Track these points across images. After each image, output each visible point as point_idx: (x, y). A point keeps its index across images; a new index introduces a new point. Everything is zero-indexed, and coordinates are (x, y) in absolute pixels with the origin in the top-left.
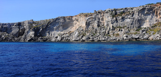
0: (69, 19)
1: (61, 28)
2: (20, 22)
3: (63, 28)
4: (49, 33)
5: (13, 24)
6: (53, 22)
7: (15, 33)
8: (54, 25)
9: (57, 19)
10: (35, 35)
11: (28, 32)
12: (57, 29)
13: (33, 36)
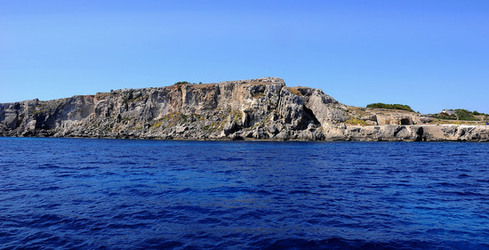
0: (89, 100)
1: (79, 114)
2: (18, 101)
3: (82, 115)
4: (60, 122)
5: (7, 105)
6: (67, 104)
7: (10, 122)
8: (68, 110)
9: (73, 99)
10: (38, 126)
11: (27, 121)
12: (73, 117)
13: (34, 127)
